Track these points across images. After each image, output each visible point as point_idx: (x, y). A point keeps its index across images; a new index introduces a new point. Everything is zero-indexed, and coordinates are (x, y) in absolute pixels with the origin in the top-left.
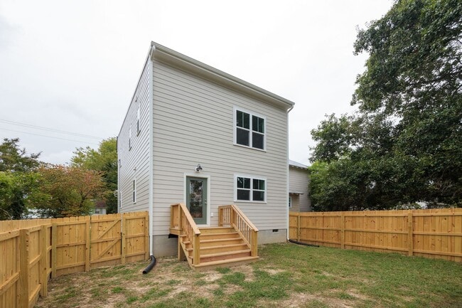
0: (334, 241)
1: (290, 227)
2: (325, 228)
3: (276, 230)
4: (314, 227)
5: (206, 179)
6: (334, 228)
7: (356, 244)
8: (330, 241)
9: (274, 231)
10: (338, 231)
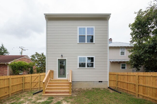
0: (133, 91)
1: (109, 80)
2: (128, 82)
3: (101, 82)
4: (123, 81)
5: (66, 59)
6: (133, 83)
7: (145, 95)
8: (131, 91)
9: (99, 82)
10: (135, 85)
